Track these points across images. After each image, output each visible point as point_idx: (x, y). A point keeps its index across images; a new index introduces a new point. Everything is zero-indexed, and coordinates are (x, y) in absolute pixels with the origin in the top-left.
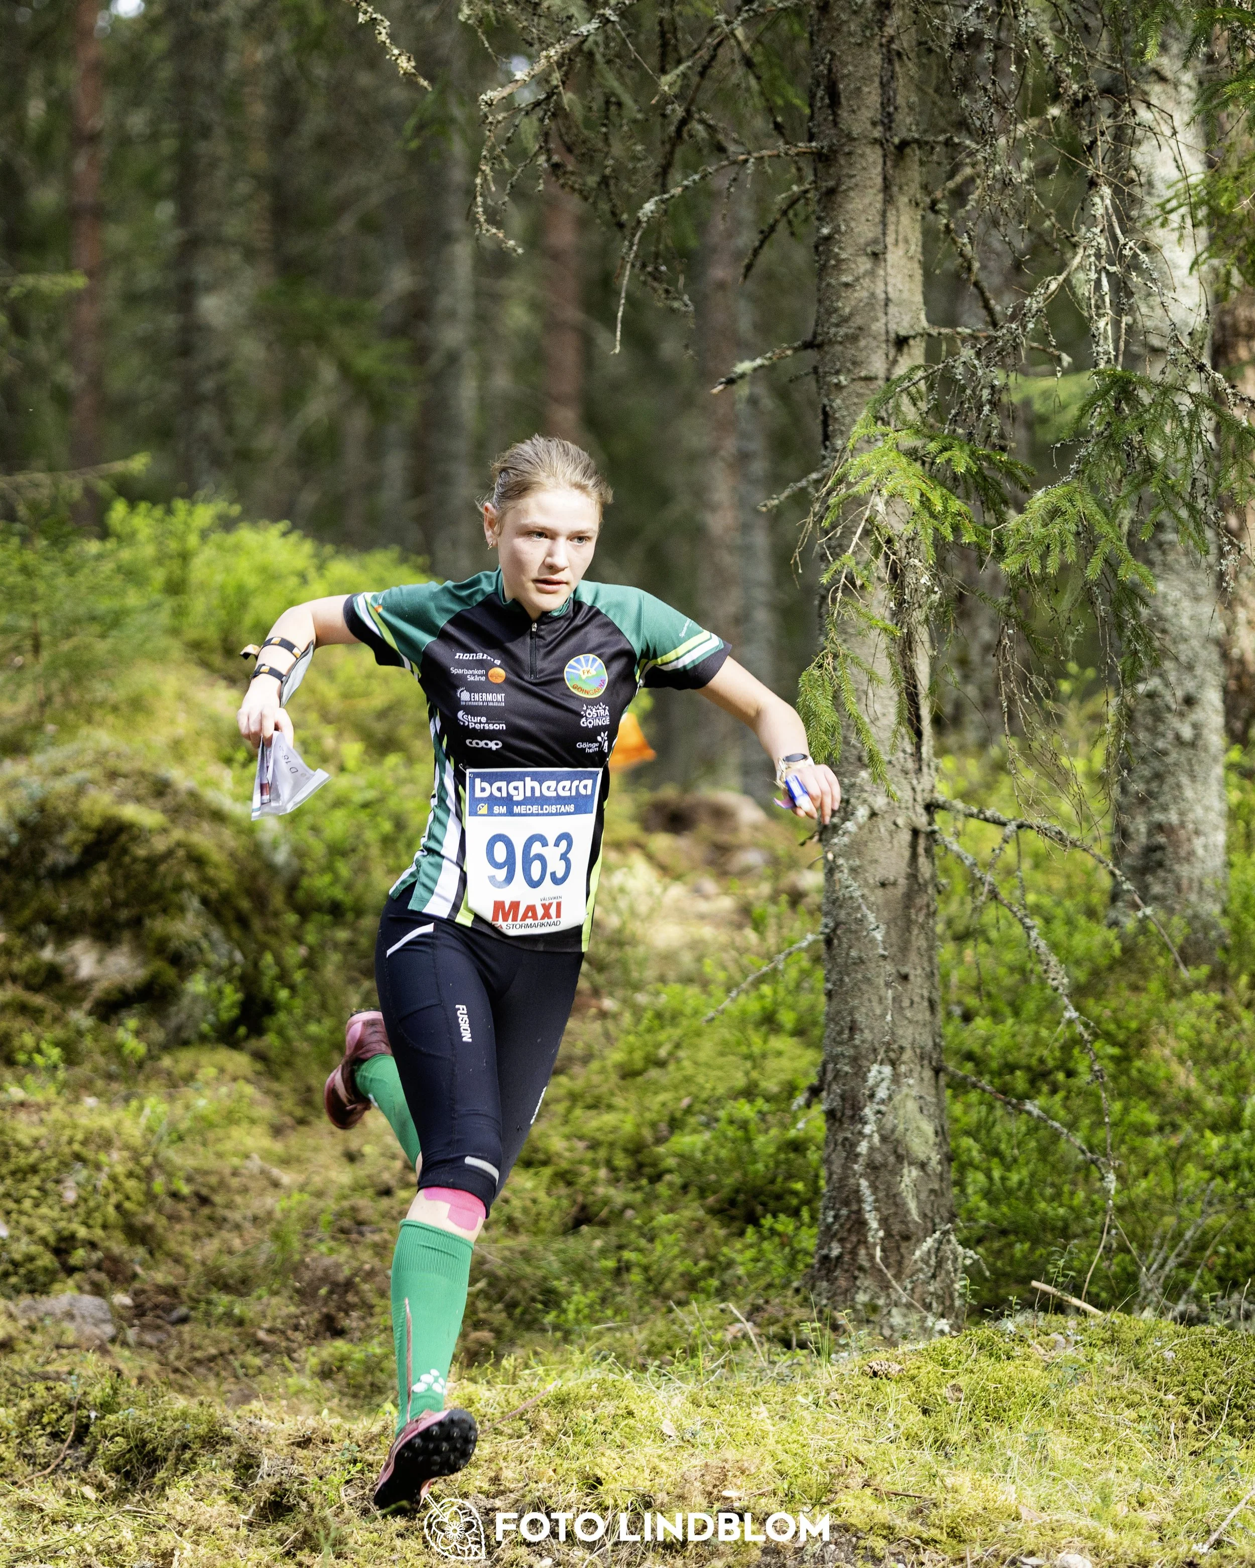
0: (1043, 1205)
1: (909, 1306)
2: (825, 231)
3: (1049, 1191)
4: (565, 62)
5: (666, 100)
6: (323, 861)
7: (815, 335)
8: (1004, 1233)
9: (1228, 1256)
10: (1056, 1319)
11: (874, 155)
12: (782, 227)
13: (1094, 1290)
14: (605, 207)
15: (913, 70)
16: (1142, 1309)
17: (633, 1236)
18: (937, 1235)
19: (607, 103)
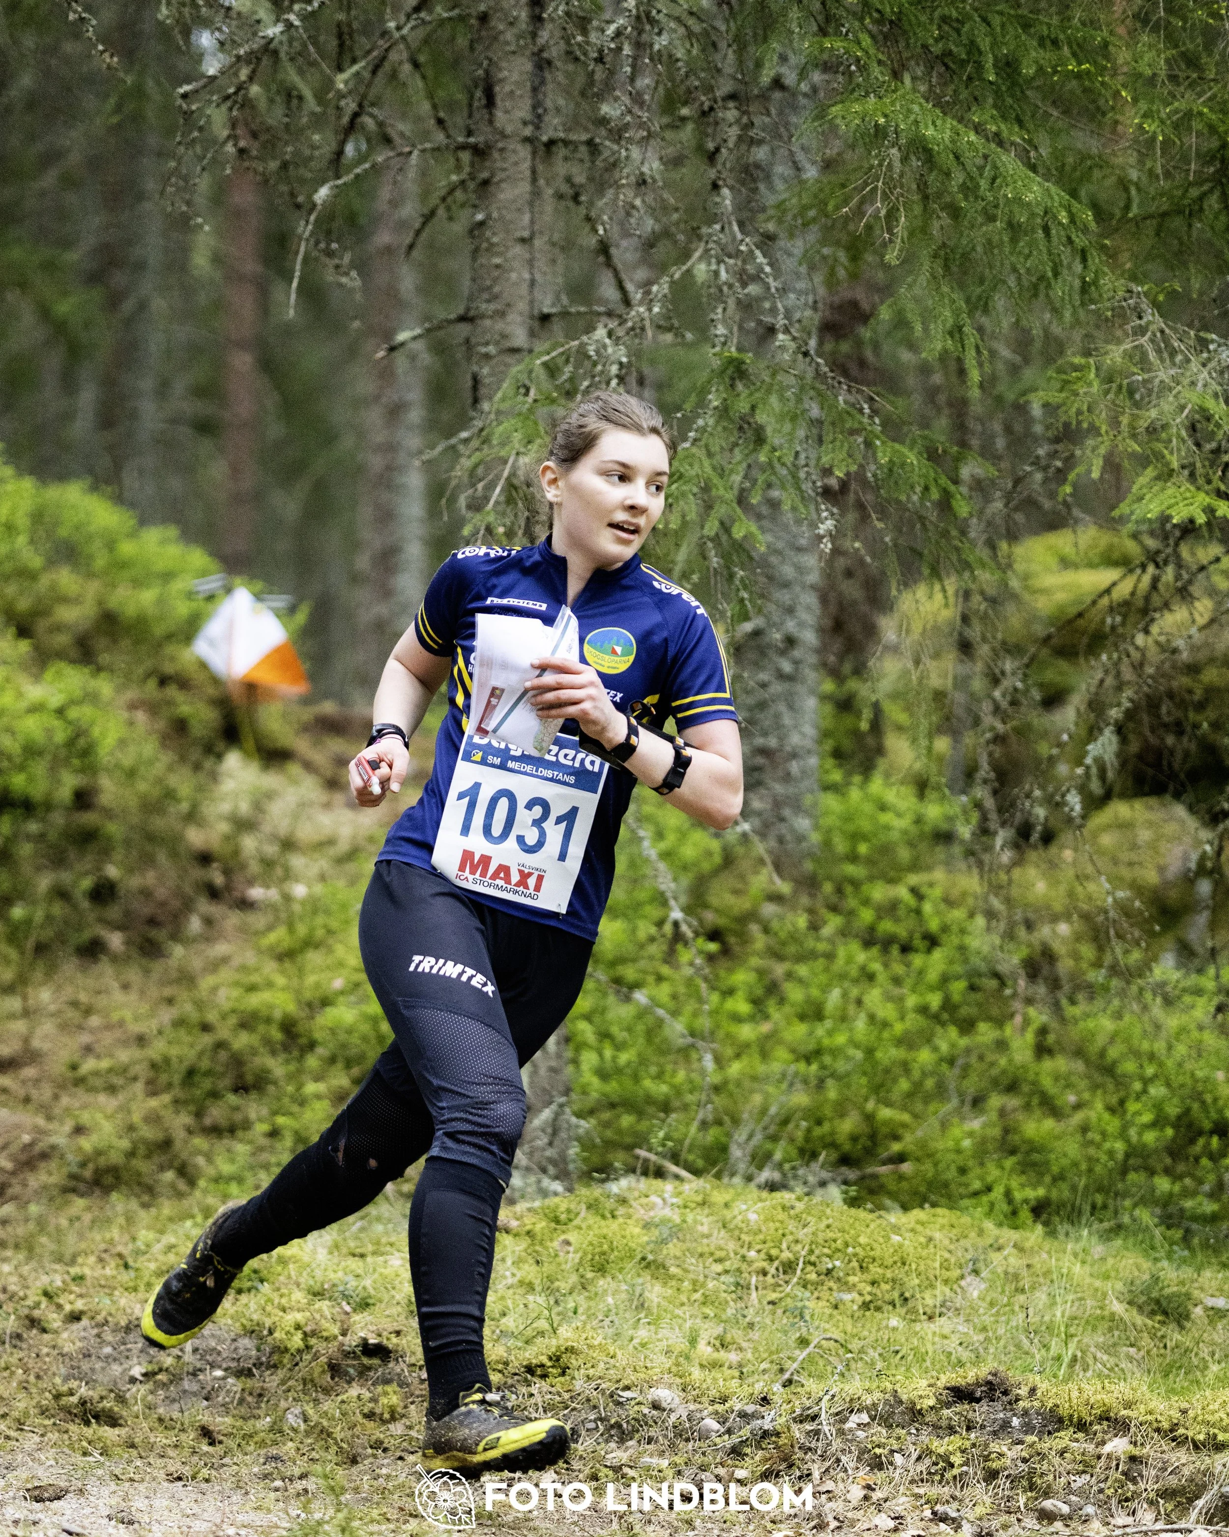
0: (647, 1083)
1: (528, 1169)
2: (480, 217)
3: (653, 1070)
4: (253, 58)
5: (341, 96)
6: (18, 760)
7: (468, 309)
8: (613, 1106)
9: (809, 1131)
10: (657, 1183)
11: (524, 152)
12: (441, 212)
13: (691, 1157)
14: (284, 188)
15: (561, 77)
16: (732, 1175)
17: (286, 1100)
18: (554, 1107)
19: (289, 96)
